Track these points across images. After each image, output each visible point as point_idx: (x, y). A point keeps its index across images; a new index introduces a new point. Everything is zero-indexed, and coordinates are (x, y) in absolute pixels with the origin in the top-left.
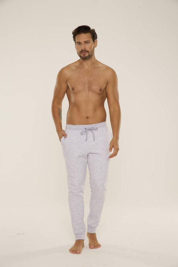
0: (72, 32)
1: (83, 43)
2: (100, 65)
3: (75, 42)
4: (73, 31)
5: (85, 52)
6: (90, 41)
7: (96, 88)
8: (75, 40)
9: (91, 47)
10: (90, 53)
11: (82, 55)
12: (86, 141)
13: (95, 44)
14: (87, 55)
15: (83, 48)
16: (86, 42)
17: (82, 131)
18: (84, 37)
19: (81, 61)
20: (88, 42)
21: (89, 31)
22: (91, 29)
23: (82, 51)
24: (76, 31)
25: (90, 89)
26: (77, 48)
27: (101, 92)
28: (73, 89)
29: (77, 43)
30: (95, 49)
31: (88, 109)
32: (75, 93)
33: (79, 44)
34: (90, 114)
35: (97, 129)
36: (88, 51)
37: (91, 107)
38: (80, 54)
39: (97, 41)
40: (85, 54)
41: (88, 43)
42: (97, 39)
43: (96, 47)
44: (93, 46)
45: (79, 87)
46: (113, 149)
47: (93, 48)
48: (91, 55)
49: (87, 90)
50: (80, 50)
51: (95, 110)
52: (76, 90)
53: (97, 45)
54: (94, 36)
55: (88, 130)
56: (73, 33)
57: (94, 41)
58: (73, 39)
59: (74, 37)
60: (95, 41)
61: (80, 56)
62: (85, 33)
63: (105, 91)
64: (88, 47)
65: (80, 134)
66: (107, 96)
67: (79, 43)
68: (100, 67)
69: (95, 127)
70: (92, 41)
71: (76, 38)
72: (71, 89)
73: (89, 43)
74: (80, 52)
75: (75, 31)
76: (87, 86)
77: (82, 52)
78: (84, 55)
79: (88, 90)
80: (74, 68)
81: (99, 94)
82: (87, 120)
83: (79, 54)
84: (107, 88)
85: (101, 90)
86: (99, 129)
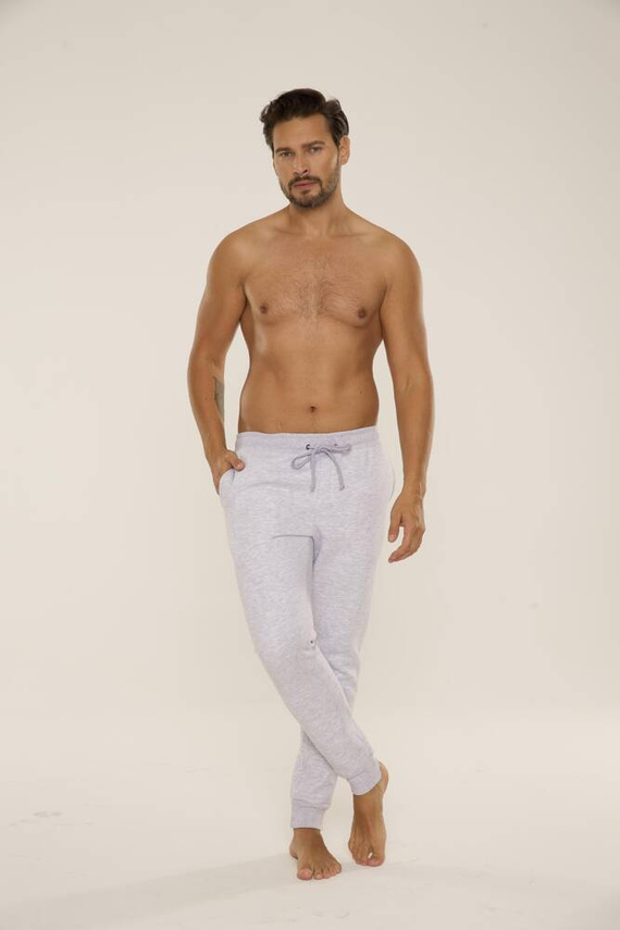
0: (258, 115)
1: (299, 152)
2: (358, 228)
3: (273, 149)
4: (262, 108)
5: (306, 181)
6: (322, 143)
7: (345, 305)
8: (270, 141)
9: (328, 163)
10: (324, 186)
11: (297, 193)
12: (313, 489)
13: (342, 153)
14: (314, 191)
15: (301, 170)
16: (310, 148)
17: (296, 456)
18: (302, 130)
19: (292, 211)
20: (316, 146)
21: (317, 108)
22: (327, 100)
23: (298, 179)
24: (273, 110)
25: (323, 309)
26: (280, 171)
27: (361, 322)
28: (264, 309)
29: (278, 150)
30: (344, 168)
31: (315, 379)
32: (270, 324)
33: (286, 154)
34: (323, 395)
35: (347, 450)
36: (318, 180)
37: (325, 372)
38: (290, 189)
39: (347, 142)
40: (307, 188)
41: (316, 149)
42: (350, 136)
43: (345, 162)
44: (335, 160)
45: (286, 303)
46: (401, 529)
47: (333, 166)
48: (328, 190)
49: (315, 312)
50: (291, 177)
51: (340, 383)
52: (274, 311)
53: (348, 154)
54: (337, 124)
55: (317, 453)
56: (264, 118)
57: (337, 142)
58: (263, 137)
59: (268, 131)
60: (342, 141)
61: (291, 198)
62: (306, 114)
63: (377, 317)
64: (316, 164)
65: (289, 463)
66: (383, 334)
67: (287, 152)
68: (359, 235)
69: (340, 444)
70: (329, 142)
71: (276, 132)
72: (255, 308)
73: (320, 148)
74: (291, 184)
75: (270, 111)
76: (312, 299)
77: (298, 183)
78: (305, 192)
79: (319, 313)
80: (268, 234)
81: (358, 328)
82: (310, 418)
83: (287, 188)
84: (384, 306)
85: (362, 313)
86: (354, 452)
